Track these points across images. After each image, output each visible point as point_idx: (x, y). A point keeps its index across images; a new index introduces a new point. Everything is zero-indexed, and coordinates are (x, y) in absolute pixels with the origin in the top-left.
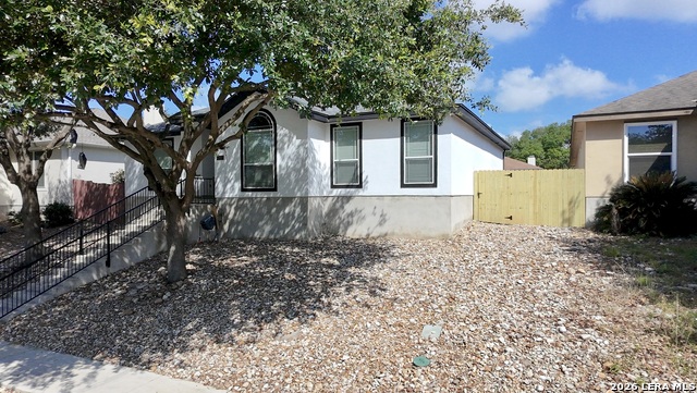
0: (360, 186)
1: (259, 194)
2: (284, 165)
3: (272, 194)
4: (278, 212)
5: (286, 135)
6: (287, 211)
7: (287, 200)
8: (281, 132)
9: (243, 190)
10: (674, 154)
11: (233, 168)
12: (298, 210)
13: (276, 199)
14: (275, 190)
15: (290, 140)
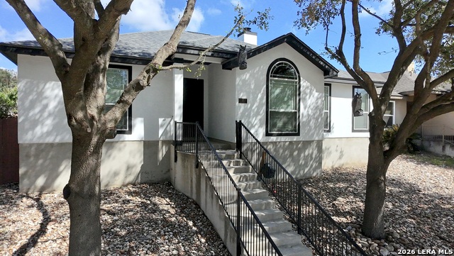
0: (329, 131)
1: (283, 139)
2: (305, 113)
3: (295, 139)
4: (299, 155)
5: (307, 87)
6: (306, 153)
7: (307, 144)
8: (304, 83)
9: (268, 134)
10: (394, 116)
11: (257, 114)
12: (315, 152)
13: (298, 142)
14: (298, 134)
15: (311, 93)
